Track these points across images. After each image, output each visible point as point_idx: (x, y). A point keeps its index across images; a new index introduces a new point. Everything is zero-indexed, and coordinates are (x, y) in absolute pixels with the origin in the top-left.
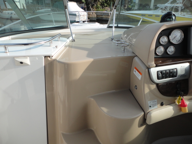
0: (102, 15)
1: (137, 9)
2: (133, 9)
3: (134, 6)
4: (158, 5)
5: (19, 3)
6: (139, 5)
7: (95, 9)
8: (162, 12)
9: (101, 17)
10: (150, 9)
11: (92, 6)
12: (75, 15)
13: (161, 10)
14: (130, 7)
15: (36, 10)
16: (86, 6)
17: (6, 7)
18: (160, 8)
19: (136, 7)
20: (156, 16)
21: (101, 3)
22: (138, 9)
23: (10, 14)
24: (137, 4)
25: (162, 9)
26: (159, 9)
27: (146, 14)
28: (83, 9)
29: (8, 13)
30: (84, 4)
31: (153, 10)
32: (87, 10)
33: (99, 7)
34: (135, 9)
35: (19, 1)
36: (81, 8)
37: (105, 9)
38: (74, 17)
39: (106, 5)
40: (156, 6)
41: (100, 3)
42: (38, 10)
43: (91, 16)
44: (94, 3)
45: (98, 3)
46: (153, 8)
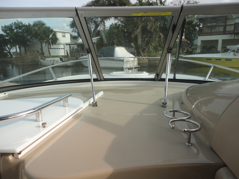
0: (155, 60)
1: (199, 52)
2: (195, 52)
3: (196, 49)
4: (228, 47)
5: (64, 50)
6: (202, 48)
7: (147, 54)
8: (235, 55)
9: (154, 62)
10: (217, 52)
11: (143, 50)
12: (123, 61)
13: (232, 53)
14: (190, 50)
15: (80, 57)
16: (135, 51)
17: (50, 55)
18: (231, 50)
19: (199, 50)
20: (226, 60)
21: (154, 47)
22: (201, 52)
23: (52, 61)
24: (199, 46)
25: (234, 51)
26: (229, 51)
27: (212, 58)
28: (132, 54)
29: (51, 60)
30: (133, 49)
31: (221, 53)
32: (137, 55)
33: (151, 51)
34: (198, 52)
35: (63, 48)
36: (130, 53)
37: (159, 53)
38: (121, 63)
39: (159, 48)
40: (225, 48)
41: (152, 47)
42: (81, 56)
43: (141, 62)
44: (145, 47)
45: (151, 47)
46: (222, 50)
